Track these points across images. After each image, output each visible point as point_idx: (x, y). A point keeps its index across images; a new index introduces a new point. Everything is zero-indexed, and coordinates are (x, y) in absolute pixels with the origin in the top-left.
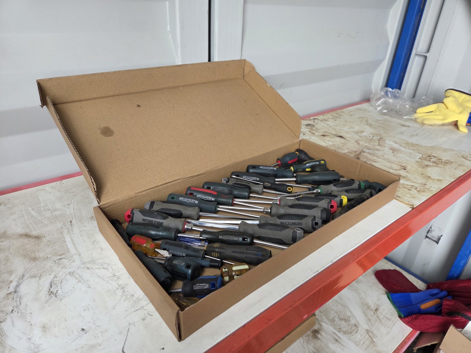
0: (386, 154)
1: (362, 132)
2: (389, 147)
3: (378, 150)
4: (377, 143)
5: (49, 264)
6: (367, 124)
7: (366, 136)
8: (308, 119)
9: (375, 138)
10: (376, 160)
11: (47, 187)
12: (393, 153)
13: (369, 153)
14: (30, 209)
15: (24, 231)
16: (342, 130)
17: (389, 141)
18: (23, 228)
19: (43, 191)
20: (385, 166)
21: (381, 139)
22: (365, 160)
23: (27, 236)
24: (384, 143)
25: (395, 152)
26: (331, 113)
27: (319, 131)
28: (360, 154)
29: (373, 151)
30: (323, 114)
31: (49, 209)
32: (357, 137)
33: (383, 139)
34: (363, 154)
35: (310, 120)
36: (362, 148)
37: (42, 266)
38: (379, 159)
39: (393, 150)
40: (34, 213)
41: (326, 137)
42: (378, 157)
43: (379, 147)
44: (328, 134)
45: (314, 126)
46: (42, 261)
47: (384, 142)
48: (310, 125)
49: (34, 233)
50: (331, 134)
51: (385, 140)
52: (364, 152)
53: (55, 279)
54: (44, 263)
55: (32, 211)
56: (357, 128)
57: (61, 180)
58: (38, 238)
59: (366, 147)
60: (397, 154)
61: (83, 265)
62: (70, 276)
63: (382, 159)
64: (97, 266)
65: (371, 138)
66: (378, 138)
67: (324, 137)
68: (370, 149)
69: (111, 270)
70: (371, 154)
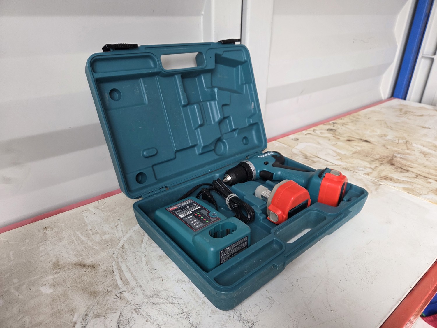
0: (419, 158)
1: (385, 135)
2: (418, 150)
3: (409, 154)
4: (405, 147)
5: (111, 299)
6: (388, 127)
7: (391, 140)
8: (328, 123)
9: (401, 141)
10: (411, 165)
11: (90, 206)
12: (425, 157)
13: (401, 158)
14: (78, 233)
15: (77, 259)
16: (365, 134)
17: (416, 144)
18: (76, 256)
19: (87, 211)
20: (423, 172)
21: (408, 143)
22: (400, 166)
23: (81, 265)
24: (412, 147)
26: (348, 117)
27: (343, 136)
28: (392, 159)
29: (404, 155)
30: (341, 118)
31: (97, 233)
32: (382, 141)
33: (409, 142)
35: (330, 124)
36: (393, 153)
37: (104, 301)
38: (414, 164)
39: (425, 154)
40: (83, 238)
41: (352, 142)
42: (412, 162)
43: (408, 152)
44: (353, 139)
45: (335, 131)
46: (103, 296)
47: (411, 145)
48: (331, 130)
49: (88, 262)
50: (356, 138)
52: (396, 157)
53: (122, 319)
54: (105, 298)
55: (80, 236)
56: (379, 132)
57: (103, 199)
58: (93, 267)
59: (396, 151)
60: (429, 158)
61: (147, 300)
62: (136, 314)
63: (417, 164)
64: (162, 301)
65: (397, 141)
66: (404, 142)
67: (350, 143)
68: (401, 154)
69: (178, 304)
70: (404, 159)
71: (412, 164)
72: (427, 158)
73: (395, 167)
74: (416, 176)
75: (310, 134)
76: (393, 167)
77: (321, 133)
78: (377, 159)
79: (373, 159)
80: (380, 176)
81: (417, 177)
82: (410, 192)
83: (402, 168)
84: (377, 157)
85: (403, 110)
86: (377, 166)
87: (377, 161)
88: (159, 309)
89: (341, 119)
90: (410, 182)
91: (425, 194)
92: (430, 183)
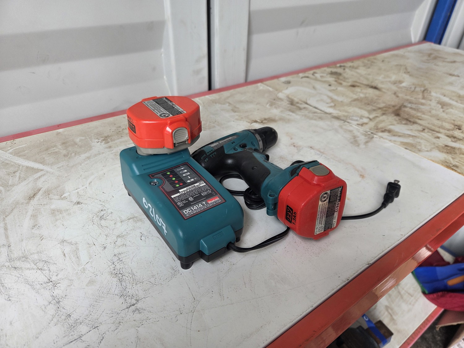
0: (433, 109)
1: (401, 82)
2: (436, 100)
3: (422, 104)
4: (420, 96)
6: (407, 73)
7: (405, 87)
8: (334, 66)
9: (418, 89)
10: (421, 117)
12: (442, 108)
13: (411, 108)
16: (376, 80)
17: (435, 93)
20: (434, 125)
21: (426, 91)
22: (406, 117)
24: (430, 96)
25: (445, 107)
26: (362, 60)
27: (347, 80)
28: (400, 108)
29: (416, 105)
32: (394, 88)
34: (403, 109)
35: (336, 67)
36: (402, 102)
38: (425, 116)
39: (443, 105)
41: (357, 87)
42: (424, 114)
43: (423, 101)
44: (358, 84)
45: (340, 74)
47: (430, 94)
48: (335, 73)
50: (362, 84)
51: (430, 92)
52: (405, 107)
56: (394, 78)
59: (407, 100)
60: (447, 109)
61: (9, 263)
63: (429, 115)
64: (28, 266)
65: (413, 89)
66: (421, 90)
67: (353, 88)
68: (413, 103)
69: (47, 271)
70: (414, 109)
71: (423, 116)
72: (444, 110)
73: (400, 118)
74: (422, 130)
75: (308, 77)
76: (397, 118)
77: (321, 77)
78: (380, 108)
79: (374, 108)
80: (377, 127)
81: (424, 131)
82: (408, 148)
83: (407, 120)
84: (382, 105)
85: (433, 56)
86: (377, 117)
87: (380, 110)
88: (19, 276)
89: (352, 62)
90: (413, 136)
91: (427, 151)
92: (438, 138)
